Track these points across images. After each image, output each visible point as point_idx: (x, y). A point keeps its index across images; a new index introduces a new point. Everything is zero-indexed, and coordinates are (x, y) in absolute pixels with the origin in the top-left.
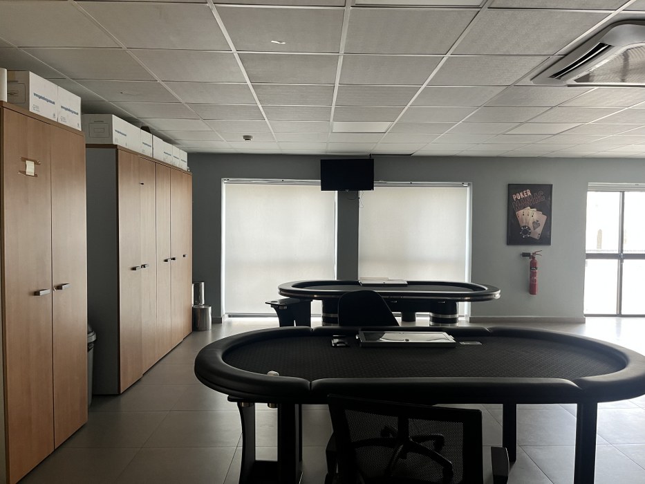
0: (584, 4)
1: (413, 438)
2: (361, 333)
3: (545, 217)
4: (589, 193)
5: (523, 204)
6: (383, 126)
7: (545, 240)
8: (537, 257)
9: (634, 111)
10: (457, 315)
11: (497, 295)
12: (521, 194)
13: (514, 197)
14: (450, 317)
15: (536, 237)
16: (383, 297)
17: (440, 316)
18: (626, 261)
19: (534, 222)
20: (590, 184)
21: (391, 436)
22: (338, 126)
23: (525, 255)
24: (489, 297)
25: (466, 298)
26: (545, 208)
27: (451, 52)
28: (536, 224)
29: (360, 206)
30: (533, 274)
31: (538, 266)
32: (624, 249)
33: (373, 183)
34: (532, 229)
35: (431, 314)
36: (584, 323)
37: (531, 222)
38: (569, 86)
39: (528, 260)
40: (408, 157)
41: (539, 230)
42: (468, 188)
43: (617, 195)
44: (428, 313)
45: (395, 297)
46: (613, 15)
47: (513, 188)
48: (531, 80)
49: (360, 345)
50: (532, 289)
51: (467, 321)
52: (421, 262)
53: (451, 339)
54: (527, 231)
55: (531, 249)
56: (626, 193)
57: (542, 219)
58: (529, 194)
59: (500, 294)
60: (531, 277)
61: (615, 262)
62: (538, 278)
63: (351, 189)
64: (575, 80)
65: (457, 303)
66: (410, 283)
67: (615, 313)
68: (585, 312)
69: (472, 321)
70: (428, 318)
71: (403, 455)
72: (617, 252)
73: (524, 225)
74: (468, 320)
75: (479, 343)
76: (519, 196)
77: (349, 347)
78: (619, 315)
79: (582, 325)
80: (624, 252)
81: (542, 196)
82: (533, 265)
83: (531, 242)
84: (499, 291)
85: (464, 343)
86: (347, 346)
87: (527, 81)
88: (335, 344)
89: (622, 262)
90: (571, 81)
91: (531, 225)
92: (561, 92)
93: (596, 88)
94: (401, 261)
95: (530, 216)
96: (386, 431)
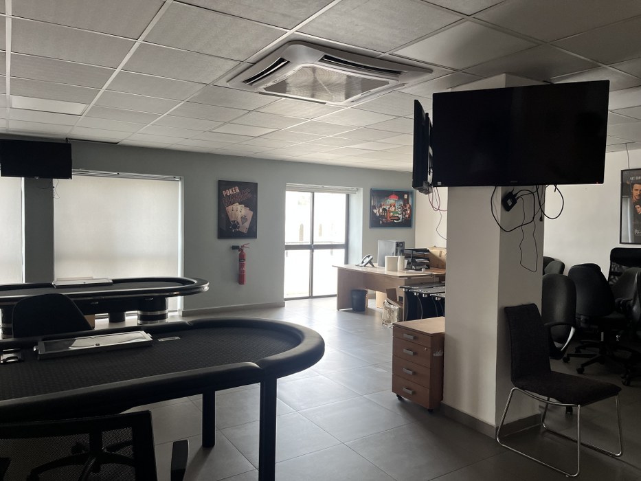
0: (263, 18)
1: (108, 448)
2: (41, 344)
3: (252, 213)
4: (287, 192)
5: (232, 200)
6: (78, 108)
7: (252, 233)
8: (245, 250)
9: (317, 123)
10: (167, 311)
11: (206, 287)
12: (230, 190)
13: (224, 193)
14: (159, 313)
15: (245, 231)
16: (72, 299)
17: (149, 313)
18: (316, 251)
19: (242, 218)
20: (288, 184)
21: (84, 452)
22: (17, 101)
23: (234, 248)
24: (197, 290)
25: (175, 293)
26: (251, 204)
27: (142, 37)
28: (244, 218)
29: (56, 196)
30: (242, 266)
31: (247, 257)
32: (314, 241)
33: (71, 171)
34: (241, 223)
35: (139, 312)
36: (284, 306)
37: (239, 217)
38: (260, 93)
39: (238, 252)
40: (114, 145)
41: (247, 225)
42: (180, 183)
43: (309, 194)
44: (136, 312)
45: (97, 298)
46: (289, 34)
47: (223, 185)
48: (227, 82)
49: (38, 358)
50: (241, 279)
51: (180, 316)
52: (131, 258)
53: (147, 337)
54: (236, 225)
55: (240, 242)
56: (315, 193)
57: (251, 213)
58: (238, 191)
59: (209, 286)
60: (240, 269)
61: (308, 252)
62: (246, 269)
63: (41, 176)
64: (265, 89)
65: (166, 299)
66: (115, 281)
67: (308, 295)
68: (285, 297)
69: (185, 314)
70: (137, 317)
71: (96, 468)
72: (309, 244)
73: (233, 220)
74: (181, 314)
75: (177, 338)
76: (229, 192)
77: (23, 361)
78: (311, 297)
79: (282, 309)
80: (314, 244)
81: (249, 193)
82: (242, 257)
83: (240, 235)
84: (208, 284)
85: (162, 340)
86: (20, 361)
87: (223, 82)
88: (4, 360)
89: (313, 251)
90: (262, 88)
91: (239, 220)
92: (255, 98)
93: (283, 98)
94: (108, 258)
95: (239, 211)
96: (78, 447)
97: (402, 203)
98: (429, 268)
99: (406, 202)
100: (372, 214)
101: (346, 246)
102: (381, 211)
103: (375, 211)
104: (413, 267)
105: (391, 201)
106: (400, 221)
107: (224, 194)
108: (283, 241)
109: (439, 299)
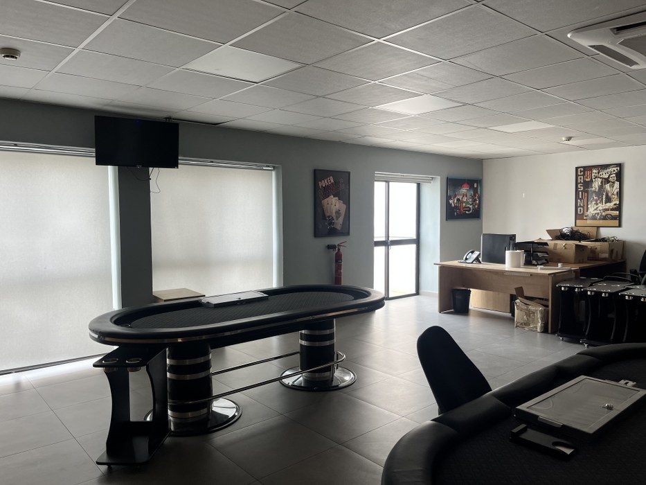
4: (376, 183)
5: (327, 192)
7: (345, 232)
8: (341, 249)
12: (326, 181)
15: (339, 227)
19: (336, 212)
20: (378, 174)
23: (330, 247)
26: (345, 198)
28: (338, 212)
30: (339, 267)
31: (343, 259)
32: (389, 236)
33: (178, 159)
34: (335, 218)
37: (334, 211)
39: (334, 252)
41: (341, 220)
42: (274, 173)
43: (386, 185)
47: (318, 175)
54: (331, 221)
55: (335, 241)
56: (390, 183)
57: (344, 207)
58: (332, 181)
61: (384, 249)
62: (344, 270)
72: (385, 239)
73: (328, 215)
76: (324, 183)
80: (390, 239)
81: (342, 184)
82: (338, 258)
83: (333, 232)
89: (388, 248)
91: (334, 215)
95: (333, 204)
97: (472, 193)
98: (548, 262)
99: (475, 191)
100: (448, 205)
101: (417, 241)
102: (456, 201)
103: (451, 201)
104: (534, 262)
105: (464, 190)
106: (471, 212)
107: (320, 185)
108: (373, 237)
109: (593, 293)
